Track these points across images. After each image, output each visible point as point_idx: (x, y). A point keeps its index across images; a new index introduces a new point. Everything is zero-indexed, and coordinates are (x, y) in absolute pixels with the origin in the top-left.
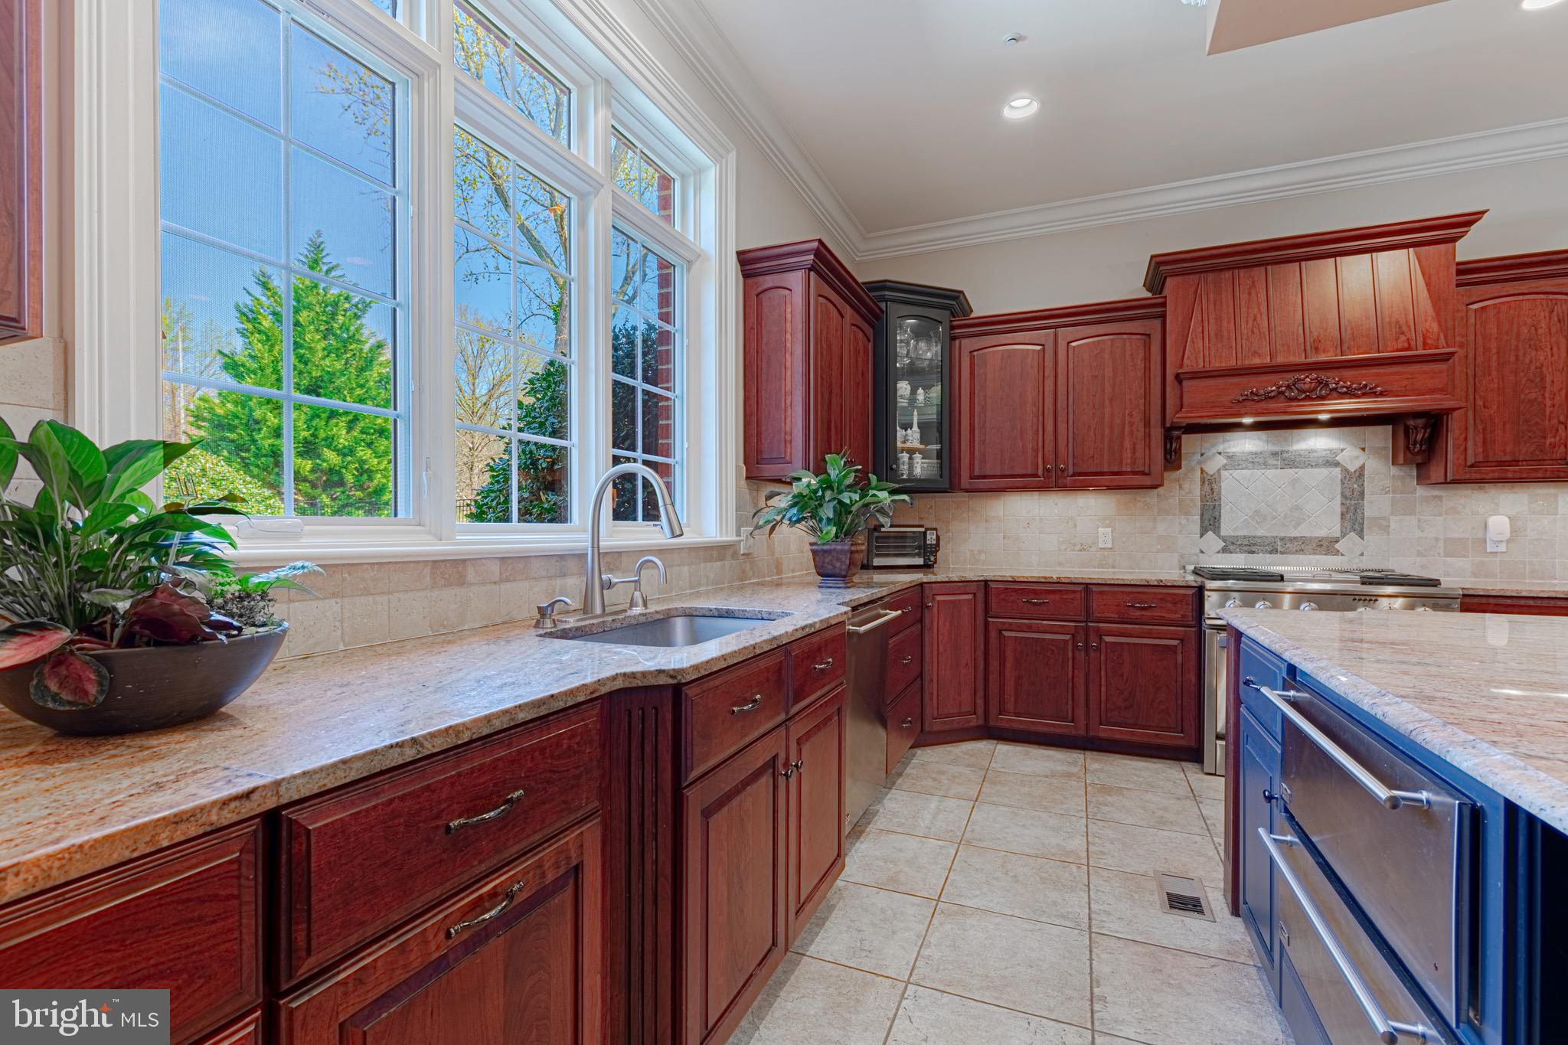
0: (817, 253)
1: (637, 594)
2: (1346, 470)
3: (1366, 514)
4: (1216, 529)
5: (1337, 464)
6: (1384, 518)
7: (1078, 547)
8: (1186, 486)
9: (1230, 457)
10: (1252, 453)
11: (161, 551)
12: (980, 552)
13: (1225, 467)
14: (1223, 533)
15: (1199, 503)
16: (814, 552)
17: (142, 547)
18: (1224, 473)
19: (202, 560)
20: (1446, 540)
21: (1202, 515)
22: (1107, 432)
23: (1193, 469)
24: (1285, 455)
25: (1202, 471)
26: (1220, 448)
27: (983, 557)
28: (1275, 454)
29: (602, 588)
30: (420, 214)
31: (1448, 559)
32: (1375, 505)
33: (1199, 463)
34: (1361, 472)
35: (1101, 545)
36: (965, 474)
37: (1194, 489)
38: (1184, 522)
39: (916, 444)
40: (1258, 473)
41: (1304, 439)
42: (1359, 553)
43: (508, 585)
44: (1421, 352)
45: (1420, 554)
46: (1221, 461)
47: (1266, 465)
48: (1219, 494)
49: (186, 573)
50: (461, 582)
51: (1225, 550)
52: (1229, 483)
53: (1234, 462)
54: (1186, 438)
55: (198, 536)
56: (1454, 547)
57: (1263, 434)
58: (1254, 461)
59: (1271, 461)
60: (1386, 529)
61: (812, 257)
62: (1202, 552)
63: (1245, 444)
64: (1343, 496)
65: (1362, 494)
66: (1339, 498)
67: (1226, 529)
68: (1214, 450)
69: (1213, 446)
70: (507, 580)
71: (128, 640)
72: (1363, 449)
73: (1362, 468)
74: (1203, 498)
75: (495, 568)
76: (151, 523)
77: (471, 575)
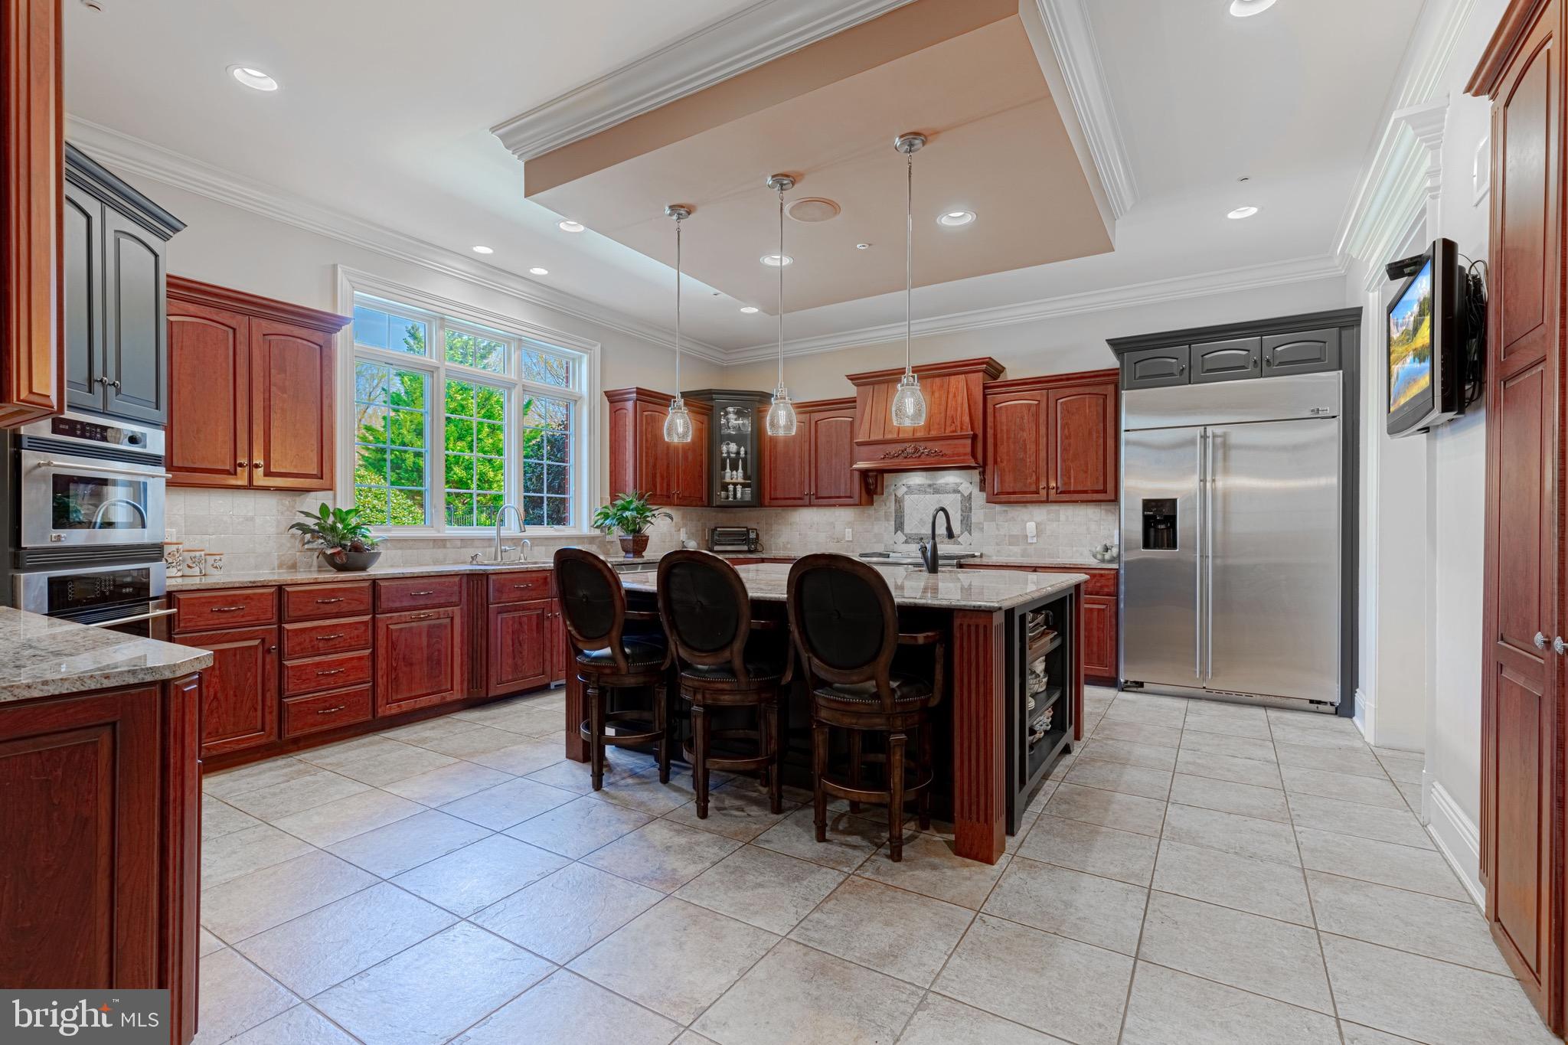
0: (638, 393)
1: (522, 555)
2: (962, 495)
3: (973, 521)
4: (902, 530)
5: (959, 492)
6: (981, 523)
7: (835, 541)
8: (888, 504)
9: (909, 487)
10: (919, 485)
11: (355, 534)
12: (788, 543)
13: (906, 493)
14: (905, 532)
15: (894, 514)
16: (621, 540)
17: (351, 533)
18: (906, 496)
19: (364, 536)
20: (1010, 536)
21: (895, 521)
22: (833, 472)
23: (891, 494)
24: (935, 486)
25: (895, 495)
26: (904, 482)
27: (789, 546)
28: (930, 486)
29: (502, 552)
30: (433, 420)
31: (1010, 547)
32: (978, 515)
33: (894, 490)
34: (970, 497)
35: (847, 539)
36: (767, 497)
37: (892, 506)
38: (887, 525)
39: (740, 480)
40: (922, 496)
41: (944, 477)
42: (969, 543)
43: (464, 549)
44: (959, 434)
45: (997, 544)
46: (904, 489)
47: (925, 492)
48: (903, 509)
49: (360, 538)
50: (445, 547)
51: (906, 542)
52: (909, 501)
53: (910, 490)
54: (886, 475)
55: (363, 530)
56: (1014, 540)
57: (924, 474)
58: (922, 490)
59: (928, 490)
60: (982, 529)
61: (635, 395)
62: (895, 543)
63: (917, 479)
64: (962, 510)
65: (971, 508)
66: (960, 511)
67: (907, 530)
68: (901, 483)
69: (900, 480)
70: (463, 547)
71: (350, 551)
72: (971, 483)
73: (971, 494)
74: (896, 511)
75: (459, 543)
76: (354, 528)
77: (448, 544)
